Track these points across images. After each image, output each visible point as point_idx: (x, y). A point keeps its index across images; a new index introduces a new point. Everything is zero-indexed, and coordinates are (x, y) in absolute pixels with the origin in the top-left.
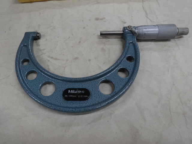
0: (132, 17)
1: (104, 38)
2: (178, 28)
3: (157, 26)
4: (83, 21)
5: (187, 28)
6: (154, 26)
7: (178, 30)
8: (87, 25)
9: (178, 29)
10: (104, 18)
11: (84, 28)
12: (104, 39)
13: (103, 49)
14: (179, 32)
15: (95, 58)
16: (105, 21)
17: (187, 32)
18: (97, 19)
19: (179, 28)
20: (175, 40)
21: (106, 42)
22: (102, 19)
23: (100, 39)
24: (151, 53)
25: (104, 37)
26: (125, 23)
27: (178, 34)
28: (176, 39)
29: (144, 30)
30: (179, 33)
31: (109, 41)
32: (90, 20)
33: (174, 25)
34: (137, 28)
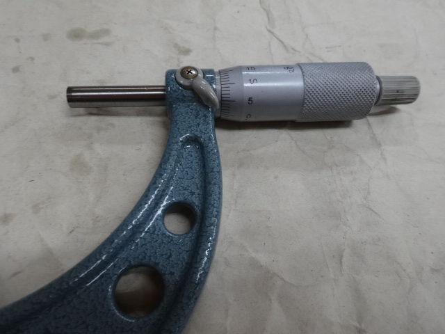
0: (216, 28)
1: (91, 114)
2: (378, 78)
3: (298, 71)
4: (18, 40)
5: (414, 79)
6: (287, 72)
7: (378, 86)
8: (32, 59)
9: (380, 83)
10: (106, 32)
11: (16, 70)
12: (93, 118)
13: (78, 165)
14: (384, 93)
15: (36, 208)
16: (107, 44)
17: (413, 92)
18: (76, 35)
19: (384, 77)
20: (369, 124)
21: (99, 129)
22: (95, 35)
23: (74, 119)
24: (276, 177)
25: (94, 111)
26: (187, 52)
27: (380, 102)
28: (371, 119)
29: (246, 85)
30: (382, 98)
31: (113, 125)
32: (46, 37)
33: (364, 67)
34: (218, 77)
